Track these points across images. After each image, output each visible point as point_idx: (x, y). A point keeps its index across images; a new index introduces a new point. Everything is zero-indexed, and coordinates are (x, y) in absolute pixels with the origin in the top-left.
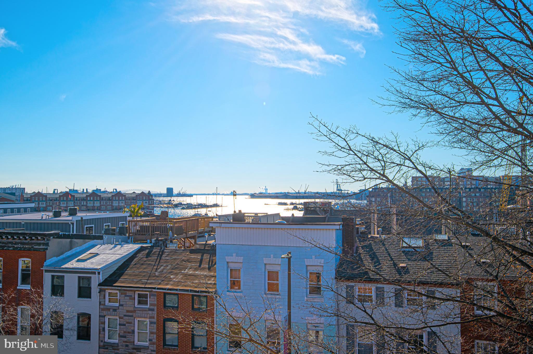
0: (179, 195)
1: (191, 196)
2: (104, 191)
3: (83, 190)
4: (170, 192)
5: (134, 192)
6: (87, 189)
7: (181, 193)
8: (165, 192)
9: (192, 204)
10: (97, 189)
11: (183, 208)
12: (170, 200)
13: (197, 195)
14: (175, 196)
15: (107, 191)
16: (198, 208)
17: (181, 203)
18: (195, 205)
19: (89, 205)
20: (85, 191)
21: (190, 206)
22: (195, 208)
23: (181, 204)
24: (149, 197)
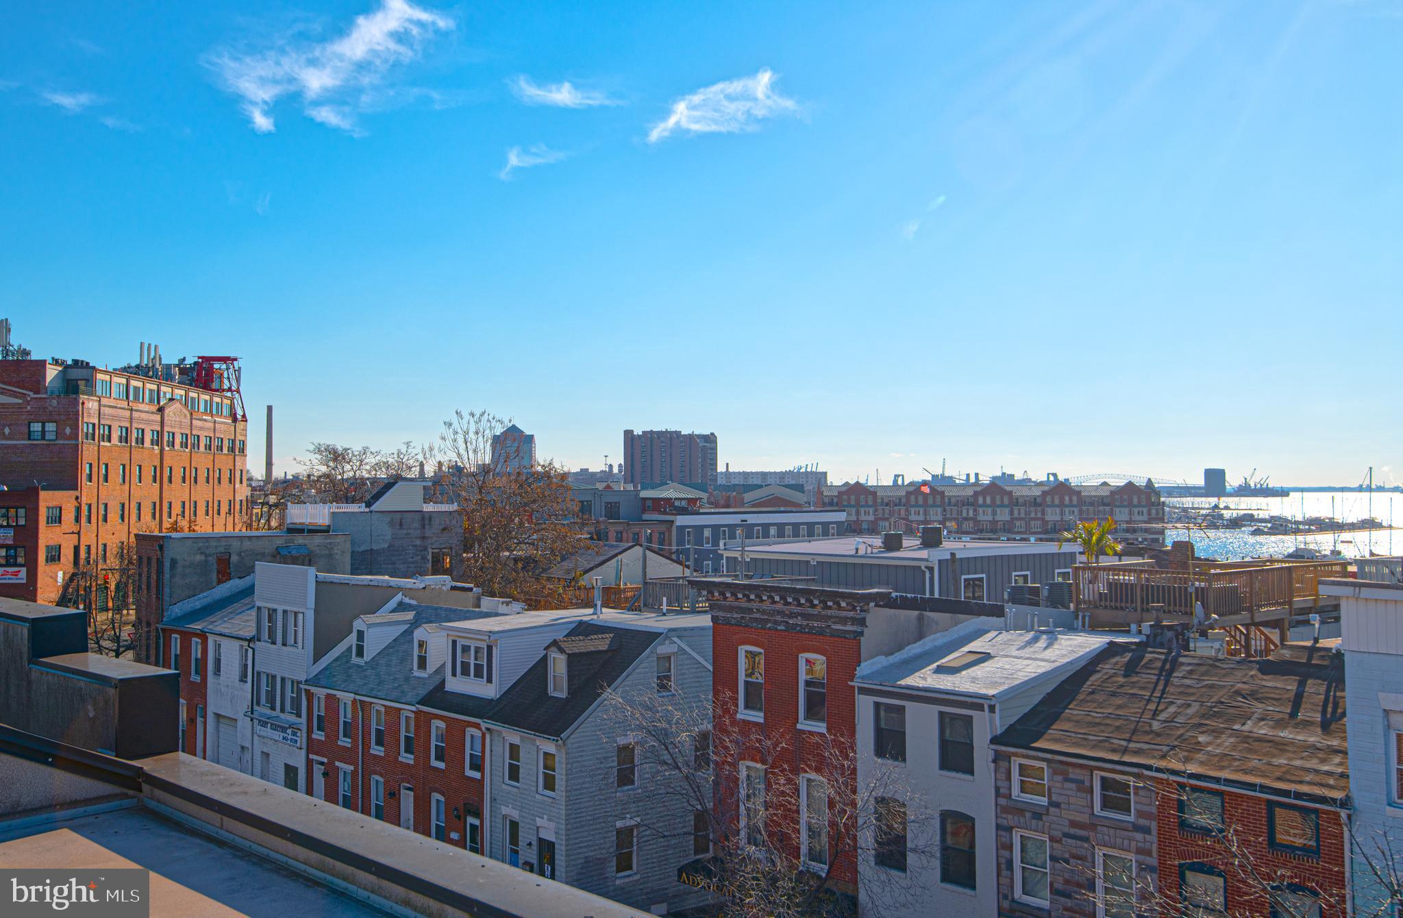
0: (1245, 491)
1: (1283, 493)
2: (1024, 480)
3: (968, 475)
4: (1215, 481)
5: (1105, 484)
6: (977, 475)
7: (1252, 486)
8: (1200, 481)
9: (1286, 520)
10: (1004, 474)
11: (1257, 532)
12: (1216, 507)
13: (1302, 490)
14: (1230, 495)
15: (1030, 480)
16: (1309, 531)
17: (1252, 516)
18: (1297, 523)
19: (981, 517)
20: (972, 480)
21: (1280, 526)
22: (1296, 532)
23: (1250, 518)
24: (1148, 496)
